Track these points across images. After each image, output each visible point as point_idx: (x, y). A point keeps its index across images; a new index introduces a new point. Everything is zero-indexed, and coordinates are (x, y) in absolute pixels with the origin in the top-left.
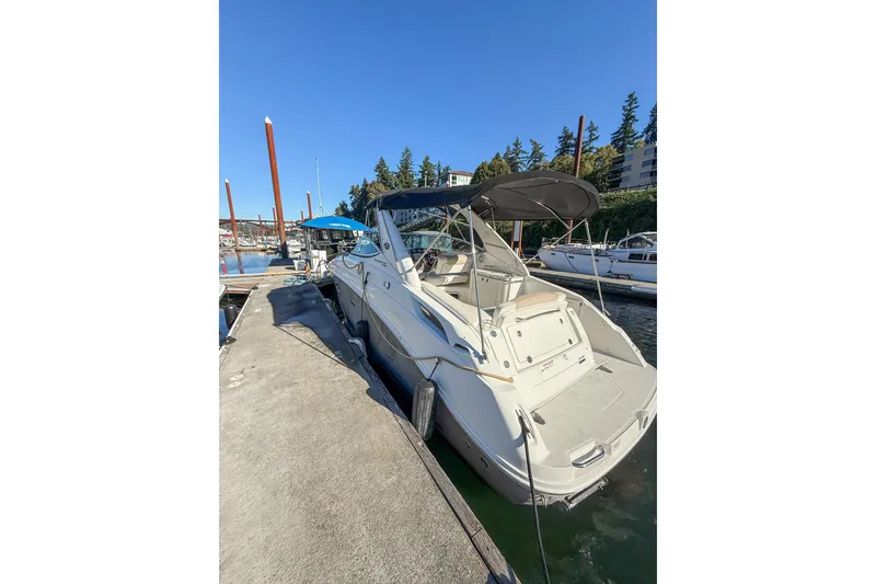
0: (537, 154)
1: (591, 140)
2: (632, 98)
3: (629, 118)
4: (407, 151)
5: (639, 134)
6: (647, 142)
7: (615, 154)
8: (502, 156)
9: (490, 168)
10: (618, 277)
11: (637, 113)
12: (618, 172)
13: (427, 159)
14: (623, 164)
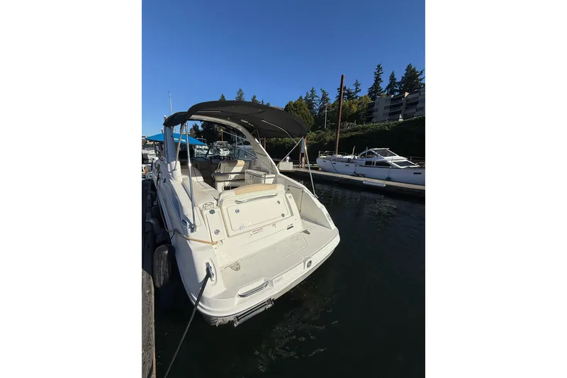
0: (325, 99)
1: (357, 92)
2: (379, 68)
3: (378, 80)
4: (240, 91)
5: (384, 90)
6: (387, 95)
7: (370, 101)
8: (303, 98)
9: (295, 105)
10: (358, 176)
11: (382, 77)
12: (371, 113)
13: (254, 97)
14: (375, 108)
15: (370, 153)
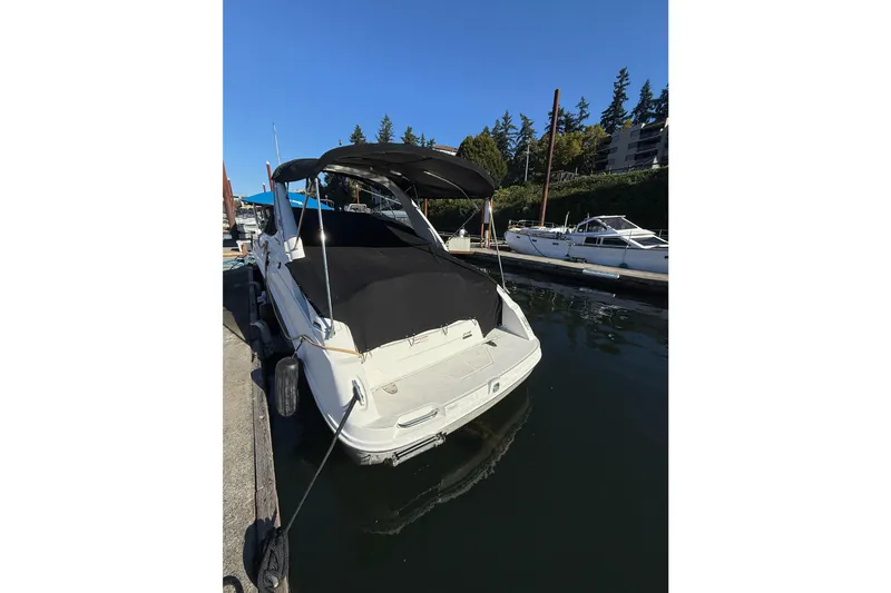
0: (526, 130)
1: (581, 118)
2: (623, 75)
3: (619, 96)
4: (387, 119)
5: (629, 114)
6: (635, 122)
7: (603, 133)
8: (490, 130)
9: (476, 142)
11: (627, 91)
12: (604, 154)
13: (409, 130)
14: (611, 146)
15: (594, 223)
